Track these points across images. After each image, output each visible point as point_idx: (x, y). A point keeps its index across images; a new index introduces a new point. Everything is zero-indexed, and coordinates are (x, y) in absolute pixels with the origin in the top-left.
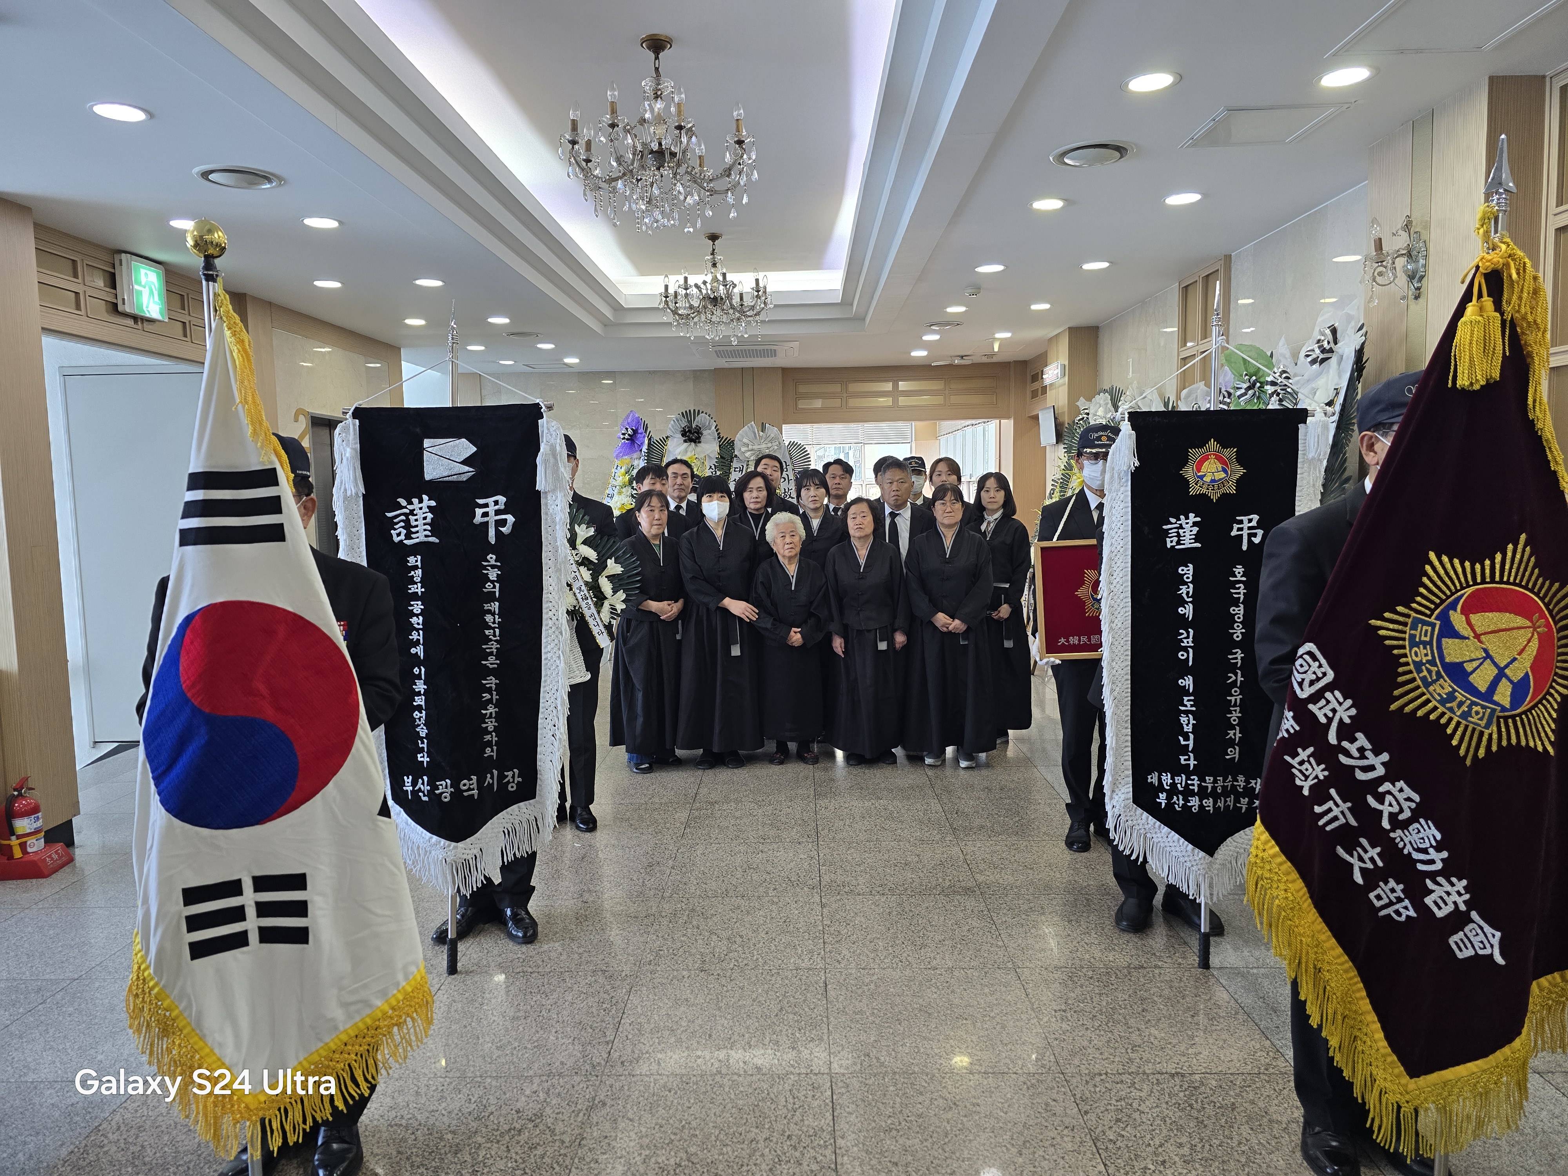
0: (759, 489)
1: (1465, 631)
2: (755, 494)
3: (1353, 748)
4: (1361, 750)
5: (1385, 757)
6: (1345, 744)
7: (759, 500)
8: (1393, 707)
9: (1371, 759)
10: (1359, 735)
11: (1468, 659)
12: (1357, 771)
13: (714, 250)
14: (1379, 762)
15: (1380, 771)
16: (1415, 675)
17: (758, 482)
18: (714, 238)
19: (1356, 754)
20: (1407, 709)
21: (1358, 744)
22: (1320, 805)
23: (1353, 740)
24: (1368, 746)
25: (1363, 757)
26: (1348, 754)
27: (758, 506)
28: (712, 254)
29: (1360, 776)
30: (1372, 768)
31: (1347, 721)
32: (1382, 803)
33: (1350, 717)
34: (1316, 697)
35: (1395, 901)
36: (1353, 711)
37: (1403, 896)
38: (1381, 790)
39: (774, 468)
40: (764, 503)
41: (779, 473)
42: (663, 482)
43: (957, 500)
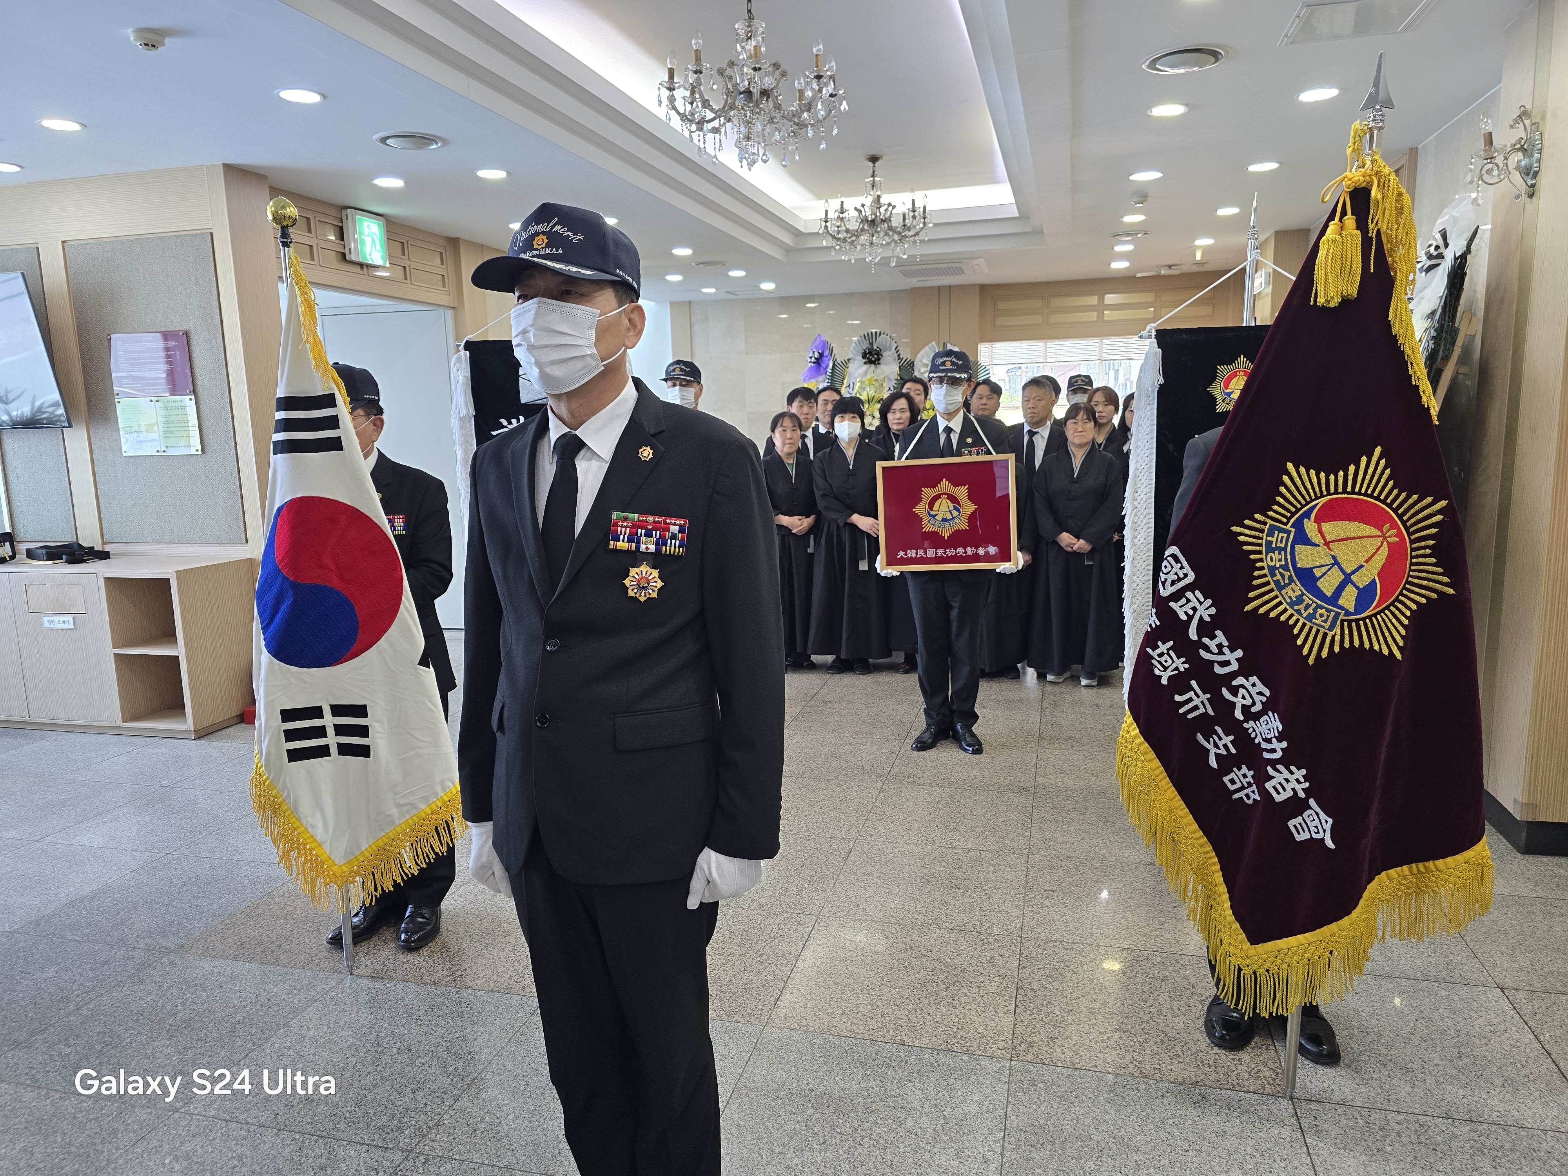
0: (902, 410)
1: (1316, 538)
2: (898, 415)
3: (1212, 644)
4: (1220, 646)
5: (1239, 653)
6: (1205, 640)
7: (901, 421)
8: (1248, 608)
9: (1229, 656)
10: (1219, 633)
11: (1318, 564)
12: (1216, 666)
13: (874, 172)
14: (1234, 657)
15: (1235, 666)
16: (1269, 578)
17: (902, 403)
18: (874, 159)
19: (1216, 650)
20: (1262, 611)
21: (1217, 641)
22: (1181, 695)
23: (1213, 637)
24: (1226, 643)
25: (1221, 653)
26: (1207, 650)
27: (901, 427)
28: (873, 176)
29: (1218, 670)
30: (1227, 663)
31: (1208, 619)
32: (1236, 695)
33: (1209, 615)
34: (1177, 596)
35: (1246, 785)
36: (1213, 611)
37: (1252, 782)
38: (1234, 683)
39: (918, 392)
40: (907, 423)
41: (923, 397)
42: (811, 405)
43: (1089, 420)
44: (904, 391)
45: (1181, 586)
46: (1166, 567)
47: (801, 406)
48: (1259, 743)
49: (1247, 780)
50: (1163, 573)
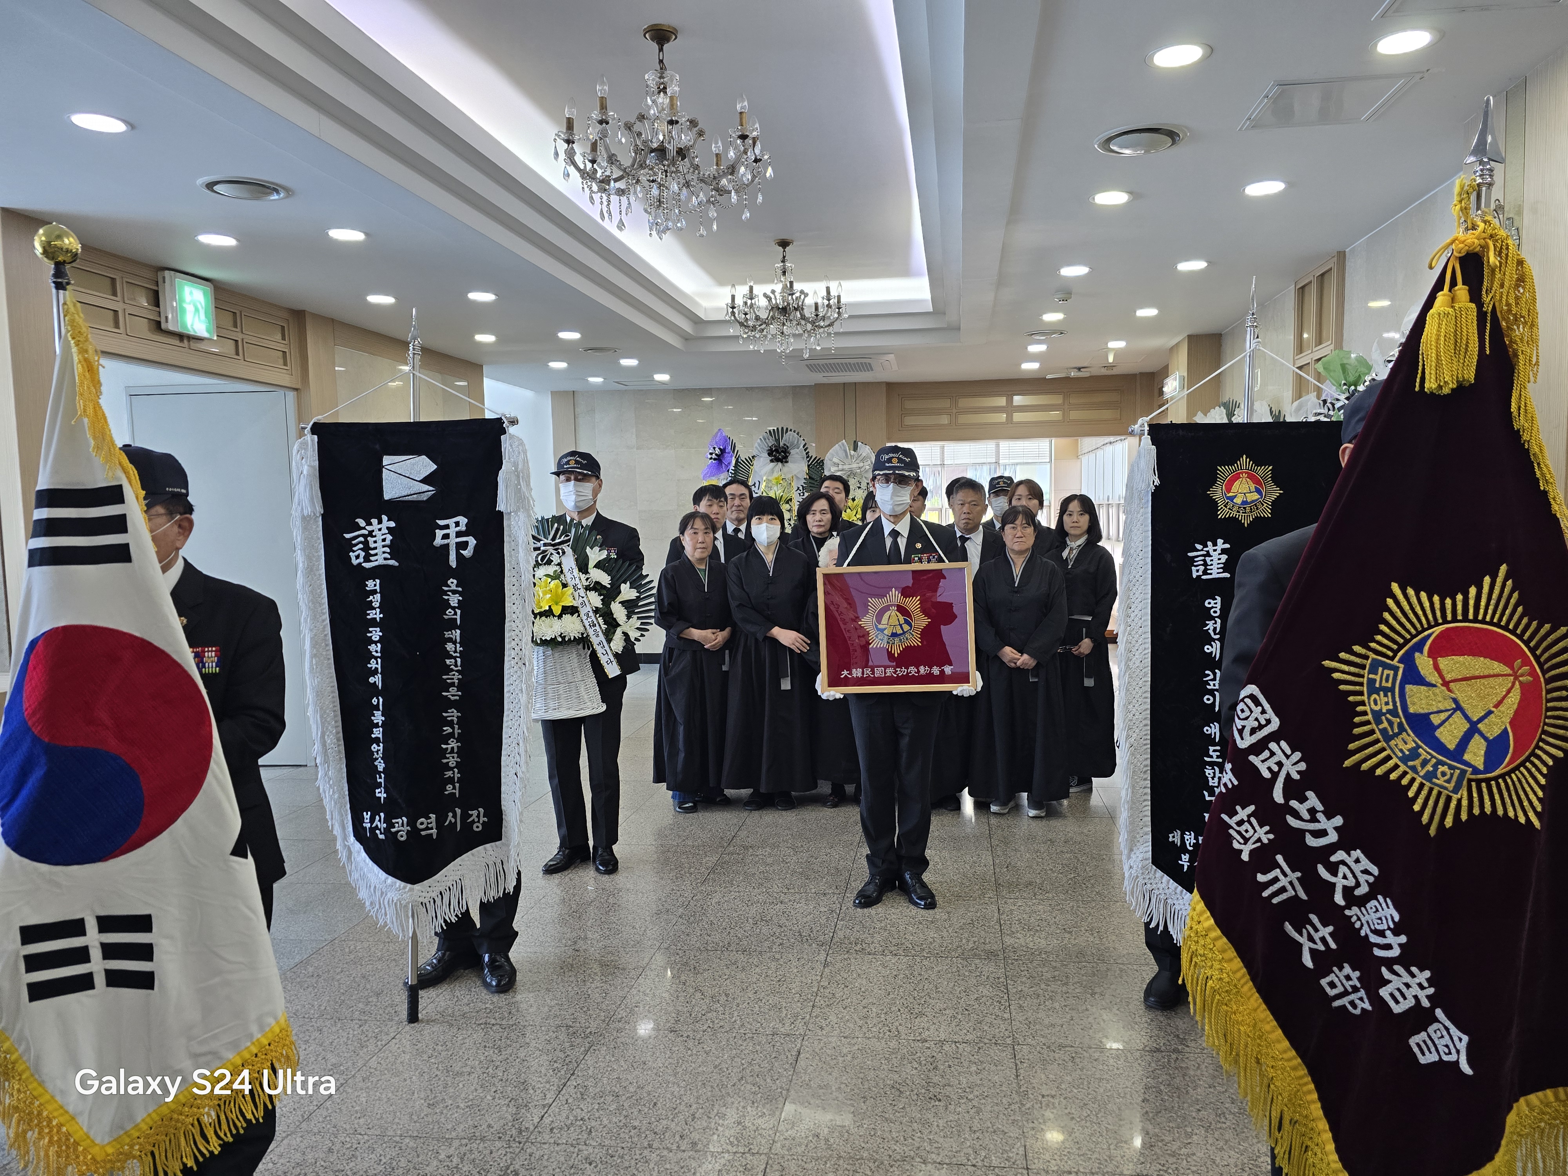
0: (822, 512)
1: (1431, 677)
2: (818, 517)
3: (1303, 809)
4: (1312, 811)
5: (1338, 821)
6: (1294, 803)
7: (821, 523)
8: (1347, 763)
9: (1324, 823)
10: (1310, 794)
11: (1435, 709)
12: (1308, 836)
14: (1332, 825)
15: (1332, 837)
16: (1374, 726)
17: (821, 504)
19: (1307, 816)
20: (1365, 766)
21: (1308, 804)
22: (1264, 873)
23: (1303, 800)
24: (1320, 807)
25: (1314, 820)
26: (1297, 815)
27: (822, 530)
29: (1311, 841)
30: (1324, 833)
31: (1296, 776)
32: (1335, 874)
33: (1299, 772)
34: (1258, 748)
35: (1350, 990)
36: (1303, 766)
37: (1359, 985)
38: (1333, 859)
39: (836, 491)
40: (828, 527)
41: (843, 495)
42: (721, 504)
43: (1029, 525)
44: (823, 490)
45: (1263, 735)
46: (1242, 711)
47: (710, 506)
48: (1367, 935)
49: (1351, 983)
50: (1239, 718)
